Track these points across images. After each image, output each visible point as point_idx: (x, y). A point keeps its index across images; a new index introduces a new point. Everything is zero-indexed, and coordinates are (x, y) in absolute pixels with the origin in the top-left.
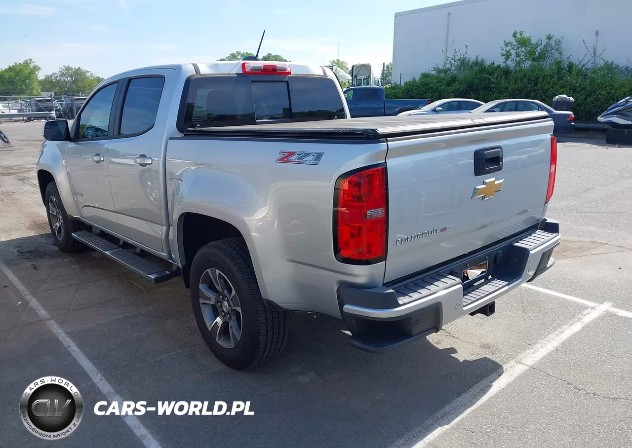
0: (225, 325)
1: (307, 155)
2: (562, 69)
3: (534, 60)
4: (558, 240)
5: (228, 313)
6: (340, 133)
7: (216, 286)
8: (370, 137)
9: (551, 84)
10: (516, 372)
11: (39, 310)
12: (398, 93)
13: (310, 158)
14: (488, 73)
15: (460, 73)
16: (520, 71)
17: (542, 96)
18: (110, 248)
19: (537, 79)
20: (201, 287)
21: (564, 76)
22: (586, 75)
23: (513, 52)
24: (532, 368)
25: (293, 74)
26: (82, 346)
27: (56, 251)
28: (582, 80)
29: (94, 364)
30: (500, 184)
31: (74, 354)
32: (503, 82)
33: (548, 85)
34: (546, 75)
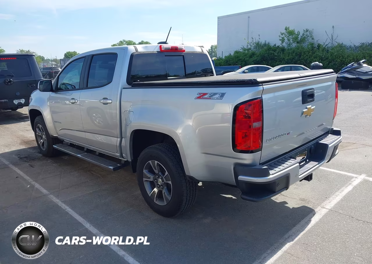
0: (160, 192)
1: (215, 94)
2: (314, 48)
3: (298, 43)
4: (341, 139)
5: (162, 185)
6: (235, 82)
7: (155, 170)
8: (254, 83)
9: (309, 56)
10: (323, 213)
11: (42, 190)
12: (222, 62)
13: (217, 96)
14: (273, 50)
15: (256, 51)
16: (291, 49)
17: (304, 63)
18: (80, 153)
19: (301, 53)
20: (144, 171)
21: (316, 52)
22: (328, 51)
23: (285, 38)
24: (331, 210)
25: (186, 52)
26: (73, 208)
27: (41, 157)
28: (326, 54)
29: (83, 218)
30: (314, 108)
31: (70, 213)
32: (281, 55)
33: (307, 57)
34: (306, 51)
